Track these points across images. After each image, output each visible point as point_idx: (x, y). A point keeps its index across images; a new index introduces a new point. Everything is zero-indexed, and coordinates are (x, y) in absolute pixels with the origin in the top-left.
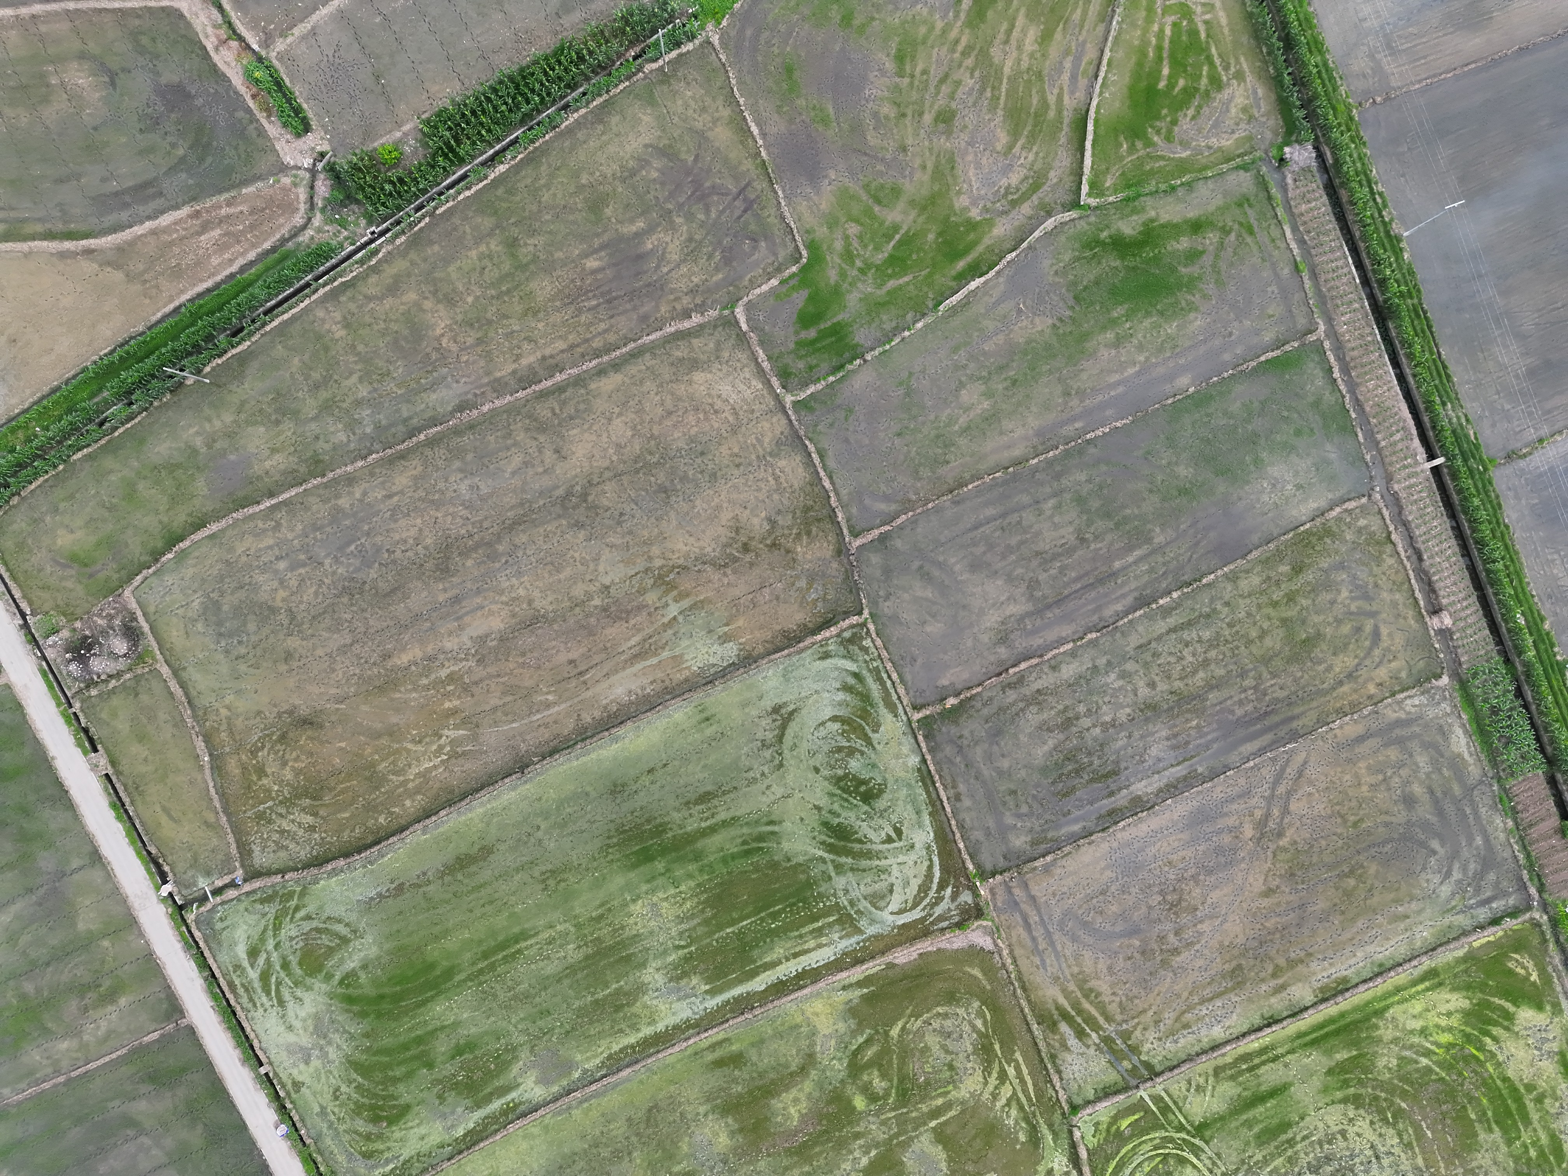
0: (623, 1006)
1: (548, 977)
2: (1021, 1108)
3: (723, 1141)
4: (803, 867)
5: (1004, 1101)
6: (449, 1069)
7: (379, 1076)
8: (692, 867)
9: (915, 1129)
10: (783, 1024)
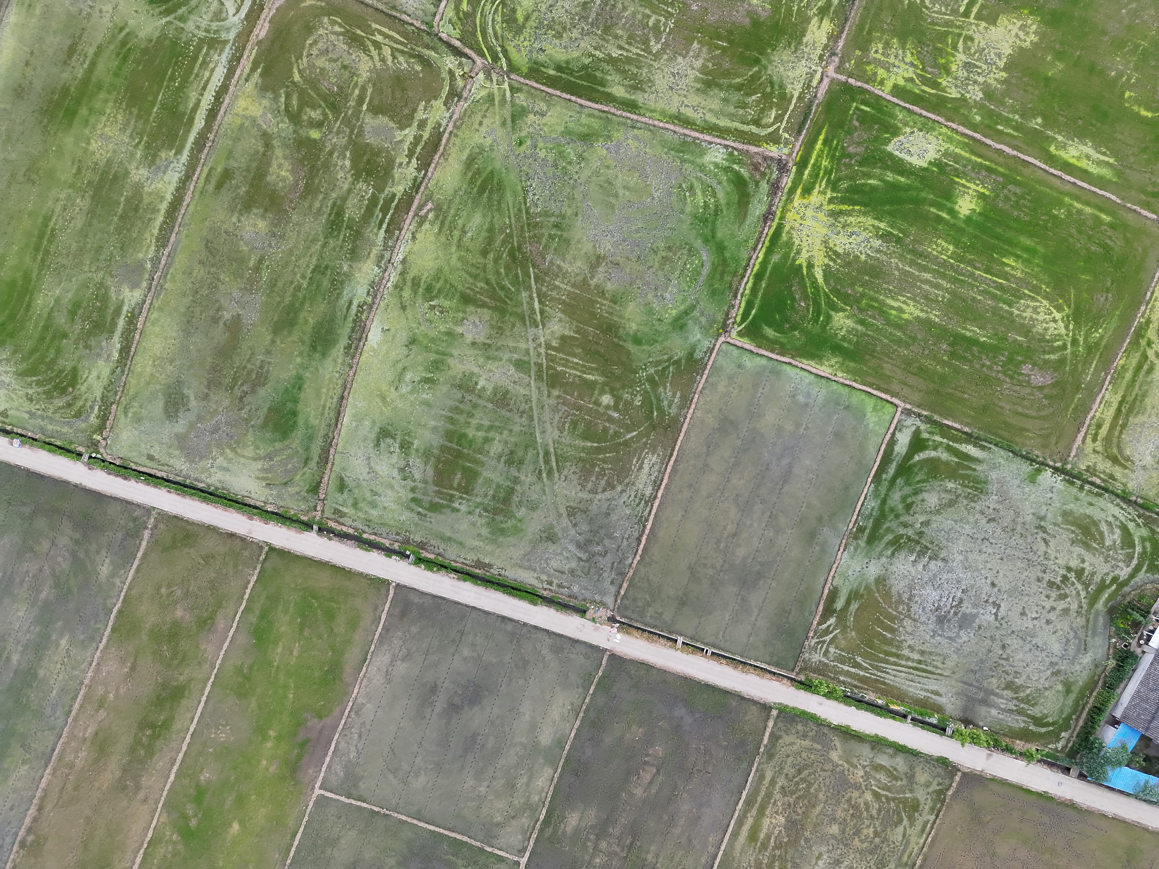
0: (137, 205)
1: (82, 229)
2: (402, 52)
3: (262, 225)
4: (163, 37)
5: (390, 58)
6: (78, 327)
7: (43, 368)
8: (102, 96)
9: (358, 119)
10: (233, 132)
